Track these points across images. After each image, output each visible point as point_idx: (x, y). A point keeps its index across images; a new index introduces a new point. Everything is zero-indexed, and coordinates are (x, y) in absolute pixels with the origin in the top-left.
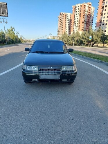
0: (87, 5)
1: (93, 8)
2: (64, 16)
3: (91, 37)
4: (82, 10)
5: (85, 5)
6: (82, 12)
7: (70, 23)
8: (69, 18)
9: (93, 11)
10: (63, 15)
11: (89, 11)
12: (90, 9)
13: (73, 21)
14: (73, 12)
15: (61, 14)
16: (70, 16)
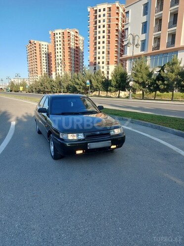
0: (72, 33)
1: (81, 38)
2: (37, 46)
3: (88, 82)
4: (66, 39)
5: (69, 32)
6: (66, 43)
7: (48, 58)
8: (46, 50)
9: (81, 42)
10: (35, 44)
11: (76, 42)
12: (77, 39)
13: (53, 55)
14: (52, 41)
15: (30, 42)
16: (46, 47)
